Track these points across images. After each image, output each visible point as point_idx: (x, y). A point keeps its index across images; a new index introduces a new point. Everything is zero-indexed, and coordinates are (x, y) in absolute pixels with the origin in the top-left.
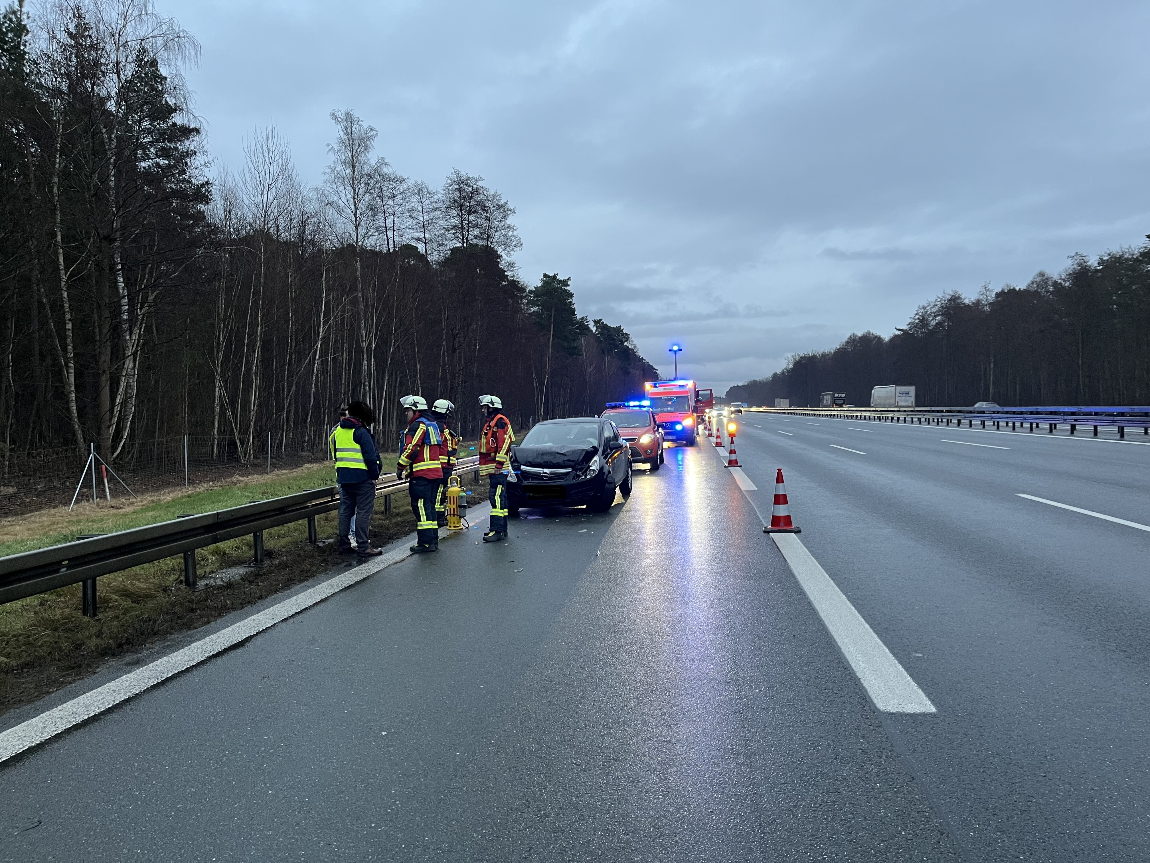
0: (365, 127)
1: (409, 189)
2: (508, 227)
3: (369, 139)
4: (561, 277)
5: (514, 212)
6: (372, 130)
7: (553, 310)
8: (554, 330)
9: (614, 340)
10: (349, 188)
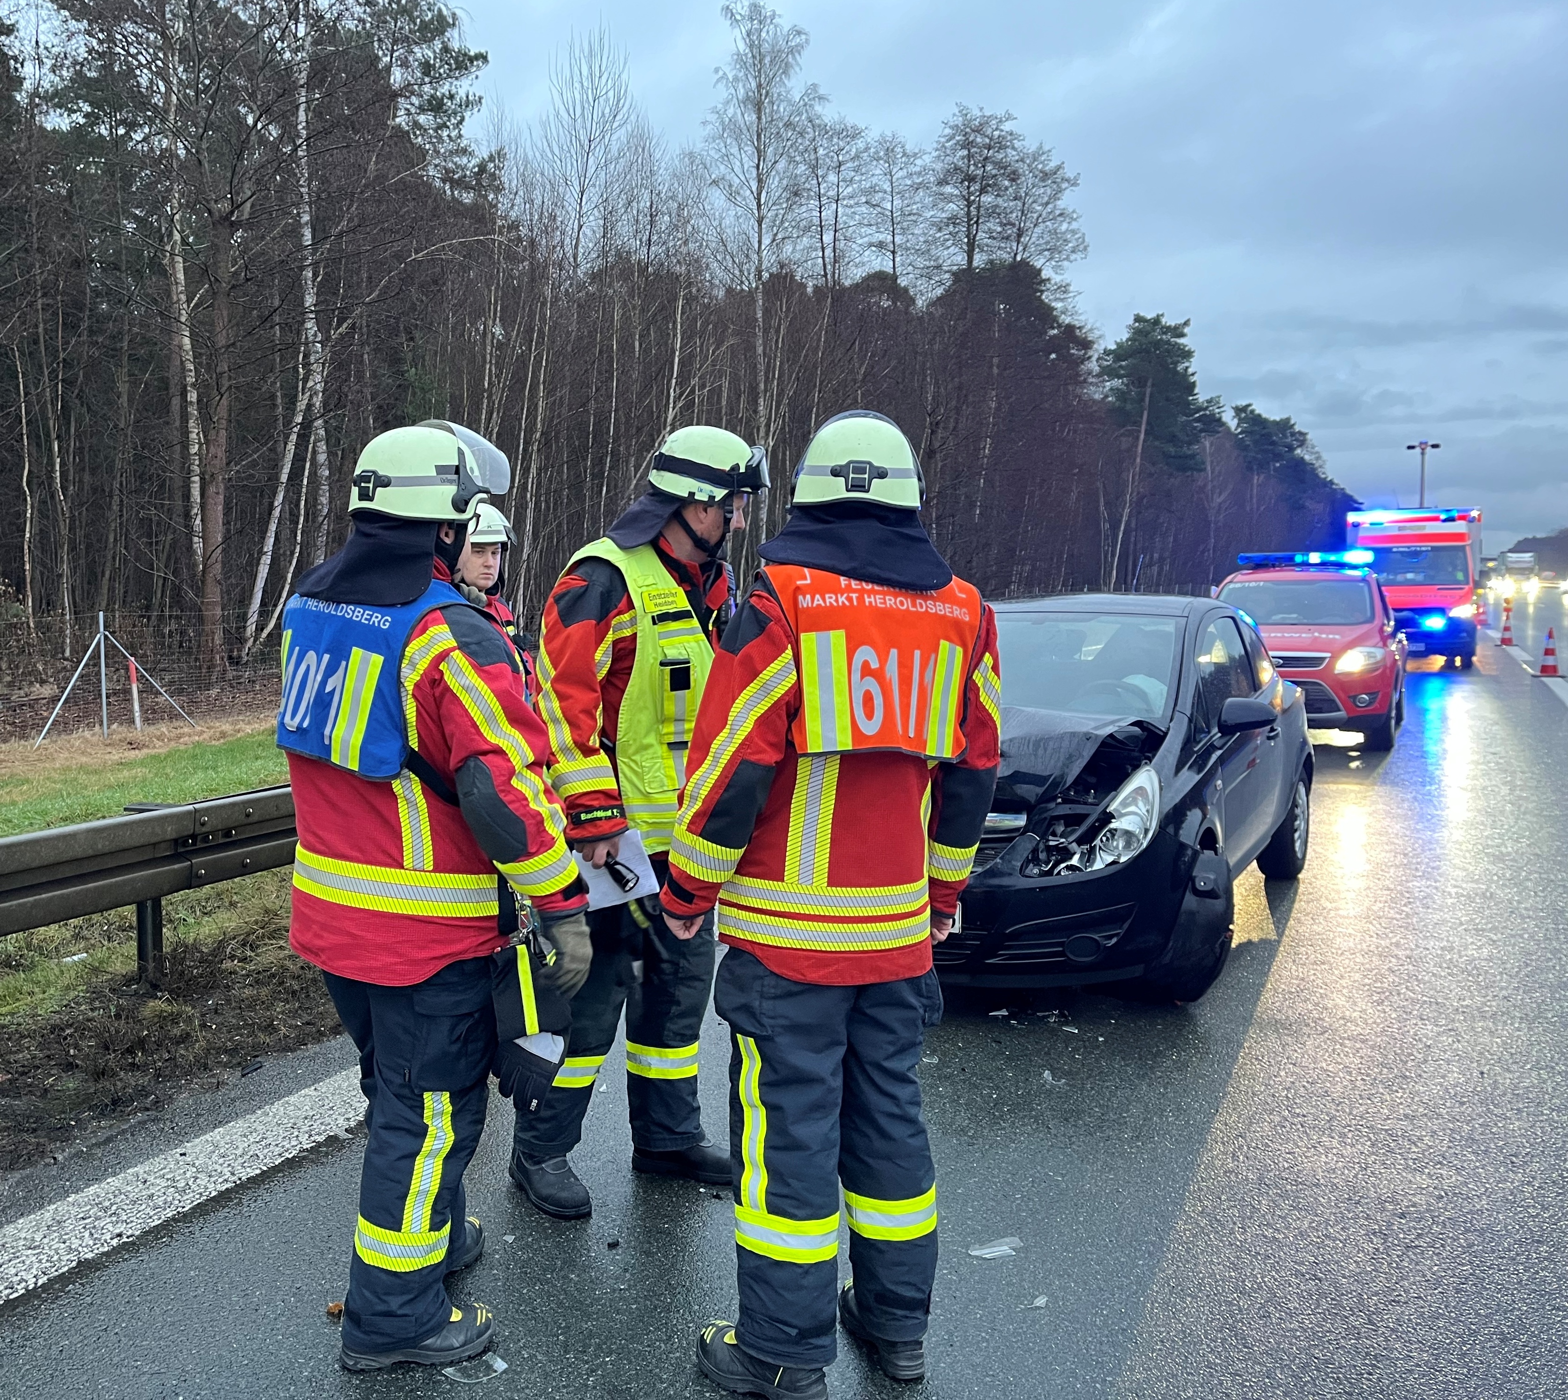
0: (786, 30)
1: (867, 149)
2: (1061, 215)
3: (791, 51)
4: (1169, 320)
5: (1075, 184)
6: (799, 33)
7: (1149, 383)
8: (1148, 423)
9: (1273, 443)
10: (750, 149)
